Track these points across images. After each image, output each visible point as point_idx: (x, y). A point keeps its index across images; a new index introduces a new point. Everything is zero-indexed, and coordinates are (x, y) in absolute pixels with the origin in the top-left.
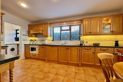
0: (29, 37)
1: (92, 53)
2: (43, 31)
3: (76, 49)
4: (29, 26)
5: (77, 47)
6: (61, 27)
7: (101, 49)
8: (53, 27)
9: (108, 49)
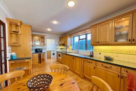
0: (60, 46)
1: (93, 67)
2: (65, 41)
3: (79, 59)
4: (60, 38)
5: (79, 58)
6: (79, 36)
7: (102, 65)
8: (74, 37)
9: (111, 67)
